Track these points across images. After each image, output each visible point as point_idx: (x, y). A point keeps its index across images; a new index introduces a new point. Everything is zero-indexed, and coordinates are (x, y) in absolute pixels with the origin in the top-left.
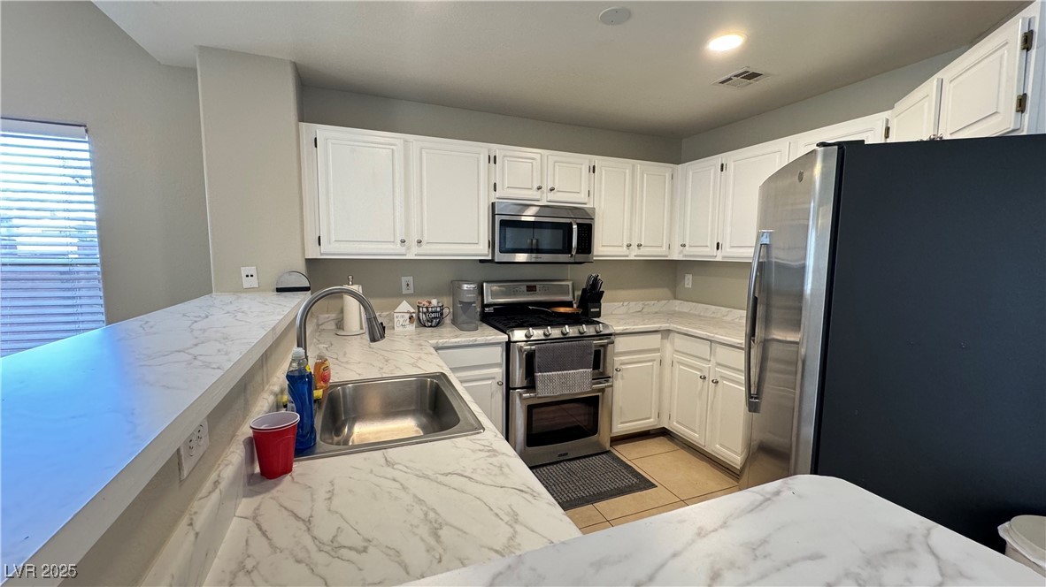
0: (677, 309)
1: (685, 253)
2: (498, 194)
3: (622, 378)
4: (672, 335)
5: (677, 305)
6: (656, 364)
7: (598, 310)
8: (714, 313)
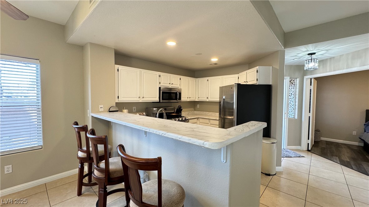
0: (196, 113)
1: (199, 99)
2: (161, 85)
4: (199, 118)
7: (181, 114)
8: (205, 113)
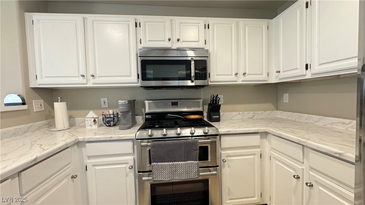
0: (279, 116)
1: (280, 77)
2: (143, 45)
3: (229, 167)
4: (269, 135)
5: (279, 114)
6: (257, 157)
7: (218, 117)
8: (307, 119)
